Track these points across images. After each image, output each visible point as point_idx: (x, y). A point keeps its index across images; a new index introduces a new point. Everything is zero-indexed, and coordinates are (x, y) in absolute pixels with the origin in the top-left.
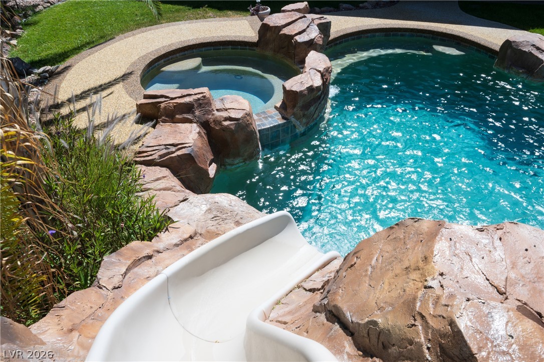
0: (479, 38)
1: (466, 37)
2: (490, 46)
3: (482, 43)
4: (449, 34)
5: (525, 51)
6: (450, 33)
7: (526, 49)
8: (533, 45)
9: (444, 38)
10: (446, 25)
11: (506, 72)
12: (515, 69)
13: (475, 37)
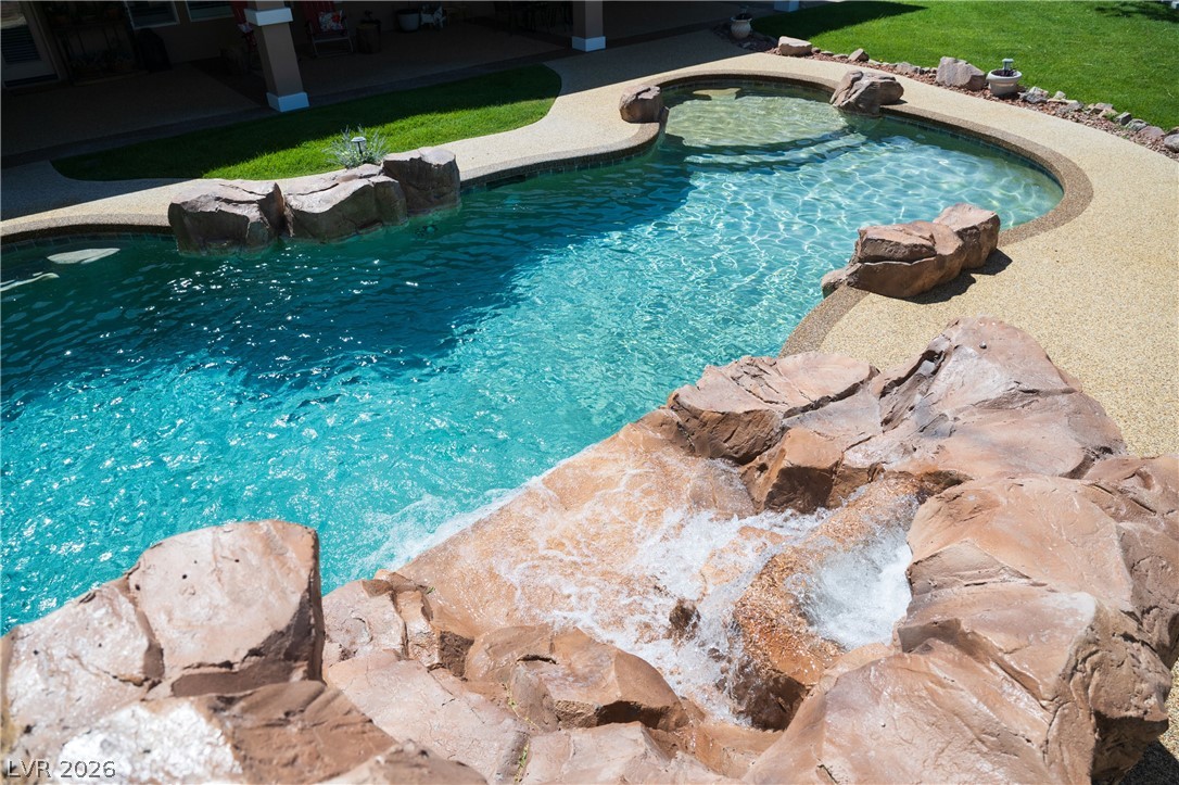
0: (125, 215)
1: (101, 222)
2: (152, 222)
3: (136, 222)
4: (66, 227)
5: (211, 212)
6: (65, 224)
7: (211, 208)
8: (218, 199)
9: (61, 237)
10: (49, 212)
11: (204, 254)
12: (214, 245)
13: (116, 216)
